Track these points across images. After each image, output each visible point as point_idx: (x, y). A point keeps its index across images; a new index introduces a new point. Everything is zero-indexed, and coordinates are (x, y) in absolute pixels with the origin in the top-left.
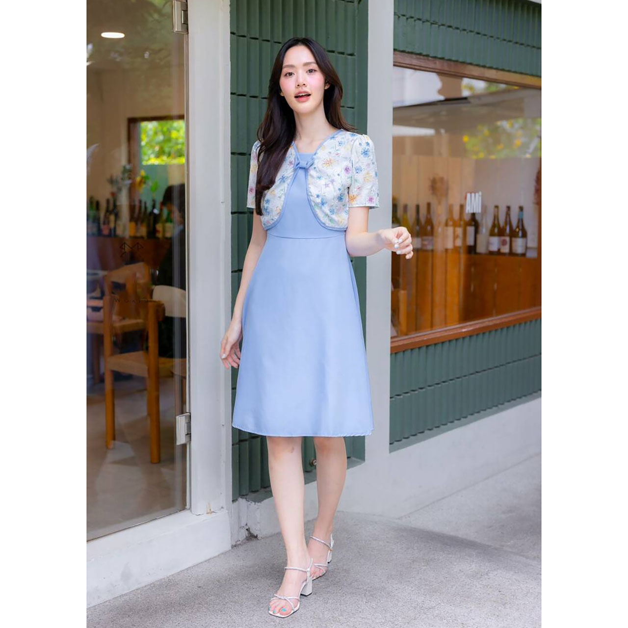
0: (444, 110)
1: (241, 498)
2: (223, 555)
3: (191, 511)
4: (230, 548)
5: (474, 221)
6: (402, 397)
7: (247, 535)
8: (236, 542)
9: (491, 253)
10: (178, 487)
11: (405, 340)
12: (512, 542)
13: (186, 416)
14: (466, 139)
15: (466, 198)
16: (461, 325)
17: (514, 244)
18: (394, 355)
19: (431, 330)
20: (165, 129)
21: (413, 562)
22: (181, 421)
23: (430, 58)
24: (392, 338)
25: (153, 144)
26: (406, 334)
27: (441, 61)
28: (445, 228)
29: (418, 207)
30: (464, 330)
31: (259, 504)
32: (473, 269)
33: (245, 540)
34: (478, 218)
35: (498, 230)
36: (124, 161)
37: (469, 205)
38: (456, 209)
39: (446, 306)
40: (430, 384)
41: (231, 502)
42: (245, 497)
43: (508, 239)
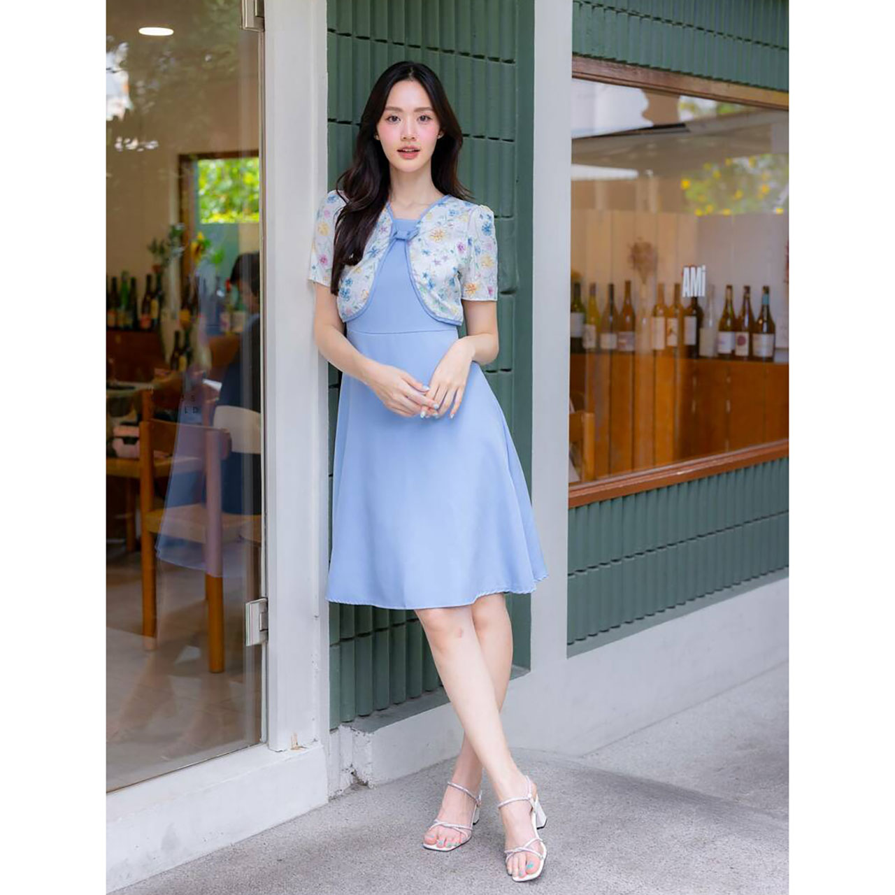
0: (652, 141)
1: (343, 725)
2: (315, 813)
3: (268, 745)
4: (327, 802)
5: (695, 309)
6: (585, 573)
7: (352, 782)
8: (336, 792)
9: (722, 356)
10: (249, 707)
11: (590, 488)
12: (752, 792)
13: (260, 603)
14: (685, 184)
15: (683, 274)
16: (675, 466)
17: (755, 343)
18: (574, 511)
19: (633, 472)
20: (235, 170)
21: (601, 823)
22: (253, 611)
23: (628, 66)
24: (570, 484)
25: (217, 192)
26: (594, 479)
27: (645, 70)
28: (653, 319)
29: (611, 287)
30: (679, 473)
31: (371, 735)
32: (695, 382)
33: (350, 789)
34: (701, 304)
35: (731, 323)
36: (173, 219)
37: (686, 285)
38: (669, 291)
39: (654, 436)
40: (629, 555)
41: (329, 732)
42: (350, 724)
43: (746, 335)
